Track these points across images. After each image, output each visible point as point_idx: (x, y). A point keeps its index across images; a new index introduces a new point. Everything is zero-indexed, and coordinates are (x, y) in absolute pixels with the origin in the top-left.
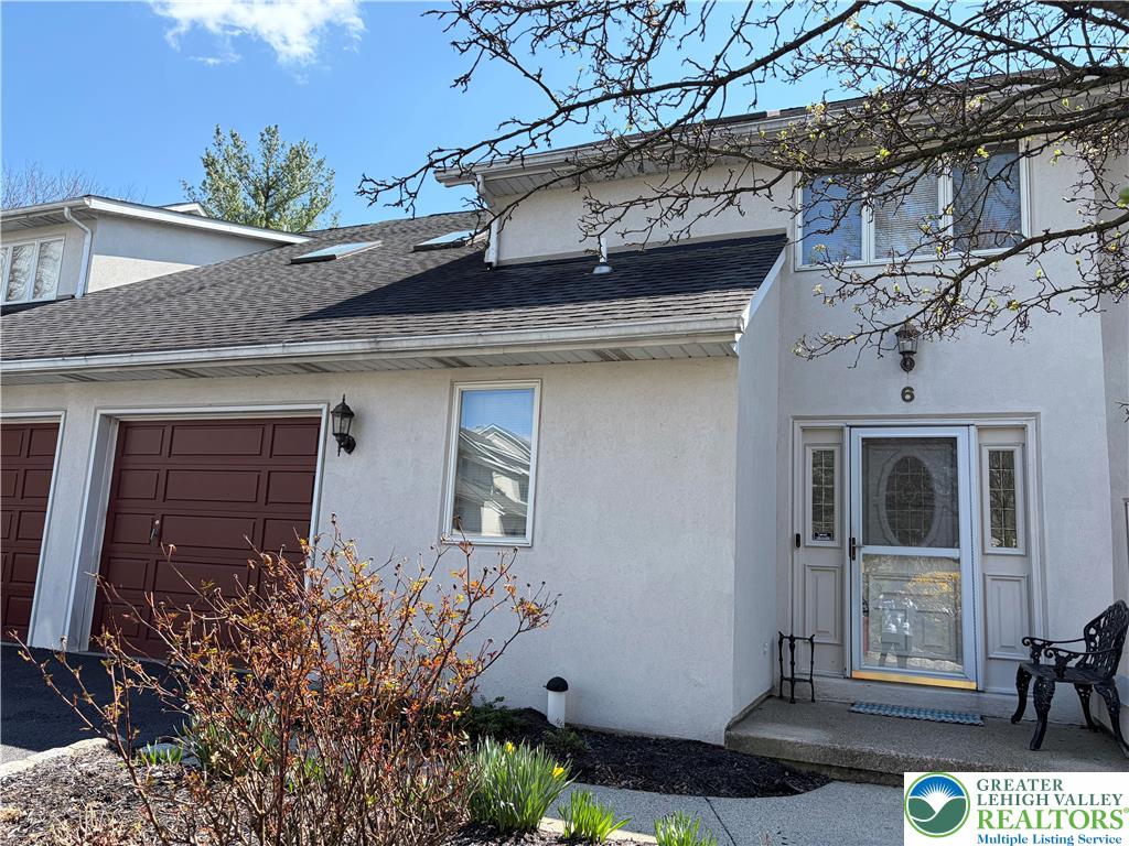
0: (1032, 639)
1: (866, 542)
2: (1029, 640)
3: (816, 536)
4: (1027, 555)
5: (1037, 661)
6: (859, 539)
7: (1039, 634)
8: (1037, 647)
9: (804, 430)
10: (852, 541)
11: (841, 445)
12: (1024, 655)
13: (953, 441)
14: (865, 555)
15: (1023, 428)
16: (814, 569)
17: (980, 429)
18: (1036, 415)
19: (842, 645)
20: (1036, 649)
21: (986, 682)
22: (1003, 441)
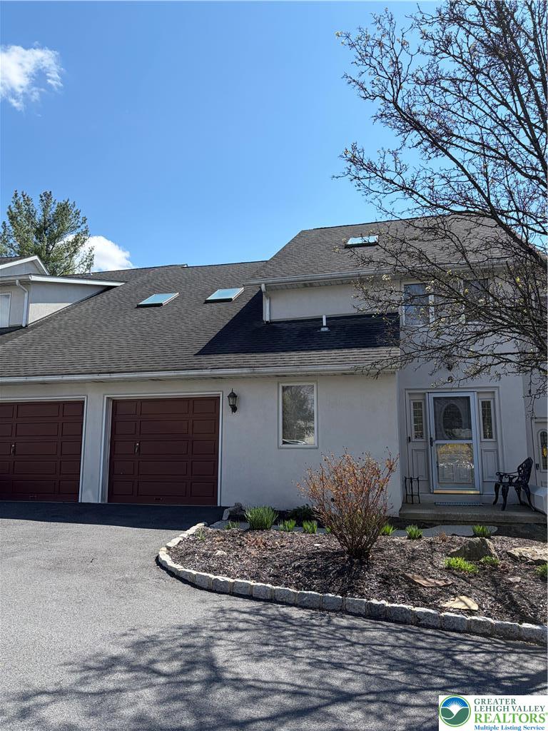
0: (500, 473)
1: (436, 439)
2: (498, 474)
3: (416, 437)
4: (496, 441)
5: (501, 481)
6: (434, 438)
7: (501, 471)
8: (501, 476)
9: (409, 394)
10: (431, 439)
11: (425, 400)
12: (497, 479)
13: (468, 398)
14: (437, 445)
15: (494, 392)
16: (416, 450)
17: (478, 393)
18: (498, 387)
19: (429, 480)
20: (501, 477)
21: (483, 491)
22: (486, 397)
